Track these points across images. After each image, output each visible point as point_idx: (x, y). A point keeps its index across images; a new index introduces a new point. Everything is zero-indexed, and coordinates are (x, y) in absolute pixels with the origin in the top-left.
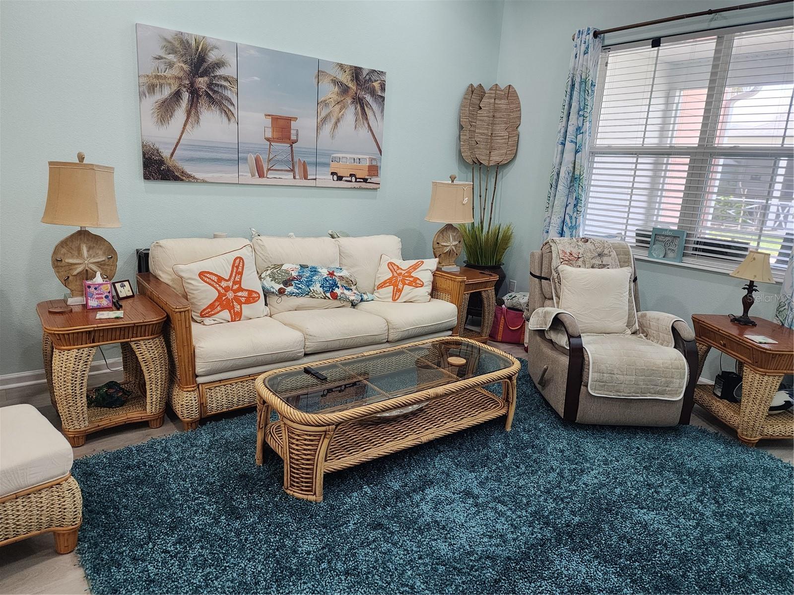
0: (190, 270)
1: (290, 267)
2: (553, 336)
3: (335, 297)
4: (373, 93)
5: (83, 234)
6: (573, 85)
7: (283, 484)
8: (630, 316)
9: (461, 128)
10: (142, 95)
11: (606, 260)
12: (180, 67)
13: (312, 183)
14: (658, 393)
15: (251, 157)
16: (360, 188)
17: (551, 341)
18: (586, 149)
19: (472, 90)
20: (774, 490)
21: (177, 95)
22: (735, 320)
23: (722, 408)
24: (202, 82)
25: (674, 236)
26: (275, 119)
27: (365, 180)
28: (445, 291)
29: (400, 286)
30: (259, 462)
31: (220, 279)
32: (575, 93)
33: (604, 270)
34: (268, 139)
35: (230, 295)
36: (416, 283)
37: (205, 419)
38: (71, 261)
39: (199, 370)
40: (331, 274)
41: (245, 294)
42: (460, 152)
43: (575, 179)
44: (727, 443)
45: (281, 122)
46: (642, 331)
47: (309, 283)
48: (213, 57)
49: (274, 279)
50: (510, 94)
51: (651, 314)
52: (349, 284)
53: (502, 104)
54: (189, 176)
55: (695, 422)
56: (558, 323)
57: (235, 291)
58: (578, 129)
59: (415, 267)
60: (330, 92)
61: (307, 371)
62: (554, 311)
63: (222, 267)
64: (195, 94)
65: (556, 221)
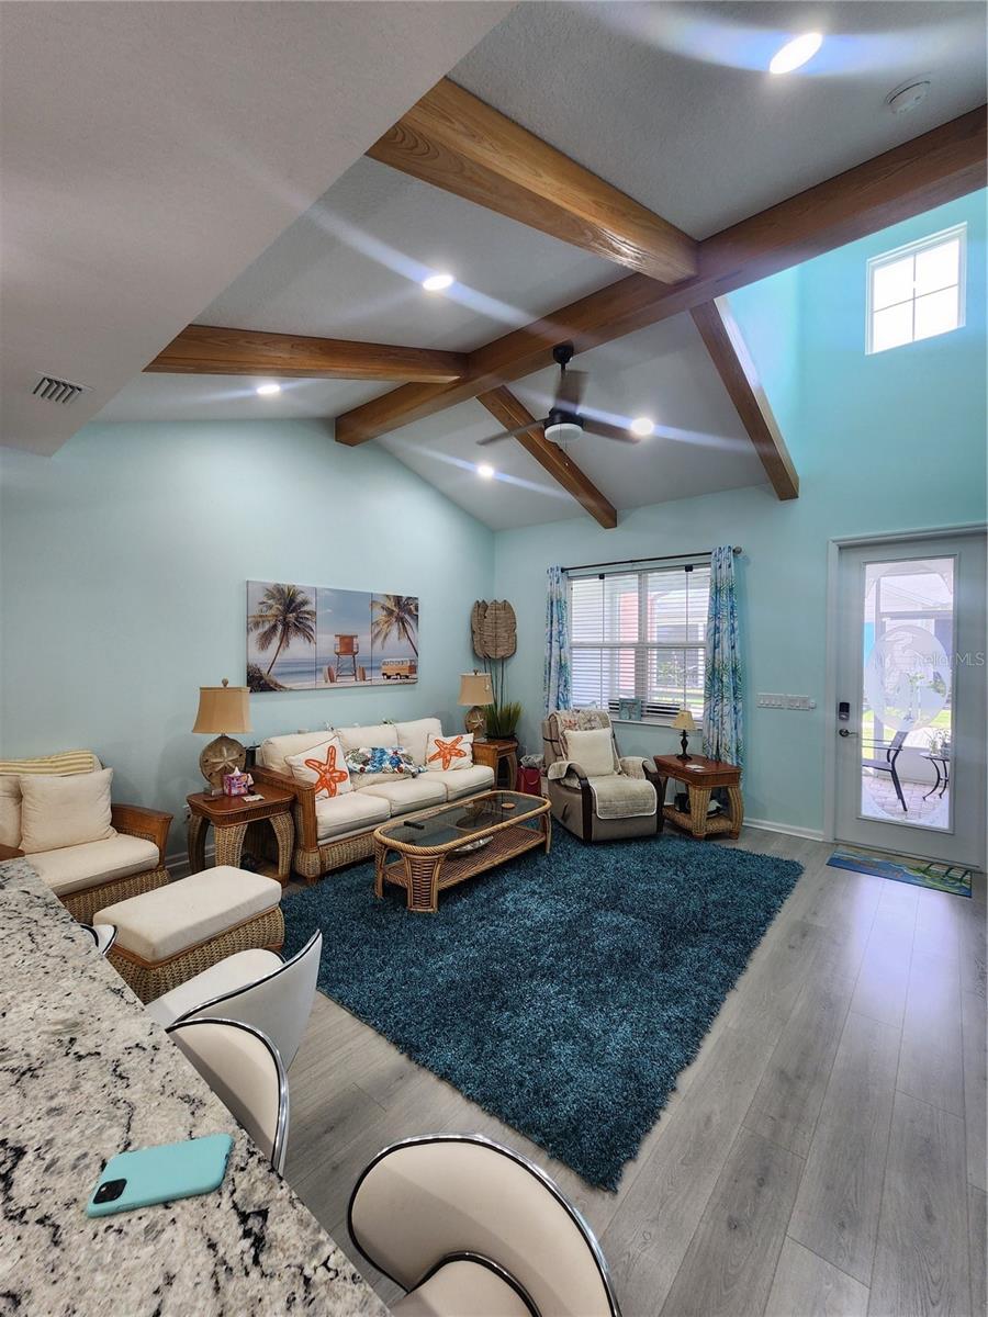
0: (298, 760)
1: (365, 750)
2: (567, 782)
3: (401, 771)
4: (410, 613)
5: (223, 739)
6: (552, 603)
7: (406, 905)
8: (615, 761)
9: (473, 632)
10: (248, 631)
11: (593, 724)
12: (277, 607)
13: (368, 683)
14: (641, 811)
15: (325, 668)
16: (405, 684)
17: (566, 786)
18: (567, 646)
19: (478, 605)
20: (716, 863)
21: (274, 627)
22: (679, 757)
23: (681, 818)
24: (291, 617)
25: (634, 703)
26: (342, 638)
27: (407, 677)
28: (482, 758)
29: (448, 757)
30: (380, 896)
31: (321, 764)
32: (554, 609)
33: (594, 731)
34: (337, 654)
35: (328, 776)
36: (460, 754)
37: (326, 874)
38: (215, 761)
39: (320, 834)
40: (396, 753)
41: (338, 774)
42: (474, 650)
43: (562, 668)
44: (687, 840)
45: (346, 640)
46: (624, 771)
47: (381, 761)
48: (299, 598)
49: (355, 761)
50: (506, 606)
51: (627, 759)
52: (409, 760)
53: (501, 613)
54: (281, 687)
55: (666, 831)
56: (571, 771)
57: (331, 773)
58: (560, 632)
59: (457, 741)
60: (380, 615)
61: (406, 824)
62: (567, 763)
63: (320, 755)
64: (286, 626)
65: (553, 698)
